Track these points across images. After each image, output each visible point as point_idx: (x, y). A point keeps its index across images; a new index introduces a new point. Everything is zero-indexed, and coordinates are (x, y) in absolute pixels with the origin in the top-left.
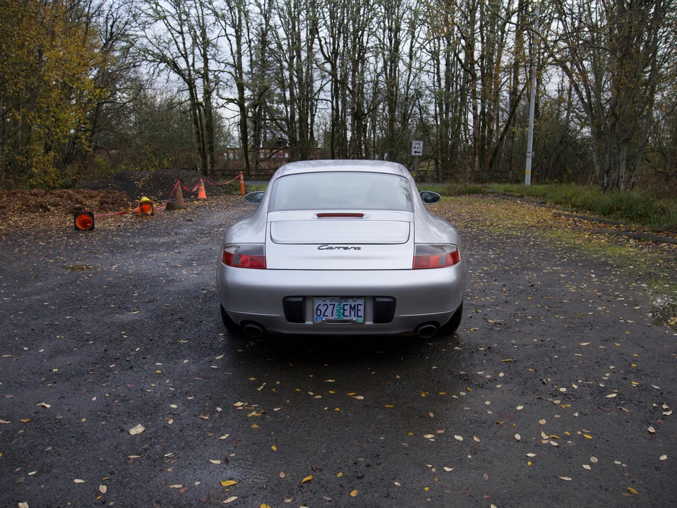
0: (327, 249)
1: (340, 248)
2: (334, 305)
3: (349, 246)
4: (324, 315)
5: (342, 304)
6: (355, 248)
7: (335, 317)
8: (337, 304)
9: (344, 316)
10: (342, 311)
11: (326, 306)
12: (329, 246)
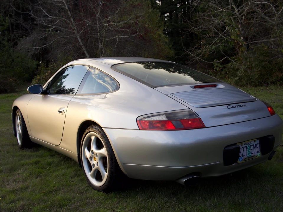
0: (232, 107)
1: (237, 106)
2: (246, 147)
3: (241, 104)
4: (243, 156)
5: (250, 146)
6: (244, 105)
7: (248, 155)
8: (247, 146)
9: (252, 154)
10: (250, 150)
11: (243, 149)
12: (232, 105)
